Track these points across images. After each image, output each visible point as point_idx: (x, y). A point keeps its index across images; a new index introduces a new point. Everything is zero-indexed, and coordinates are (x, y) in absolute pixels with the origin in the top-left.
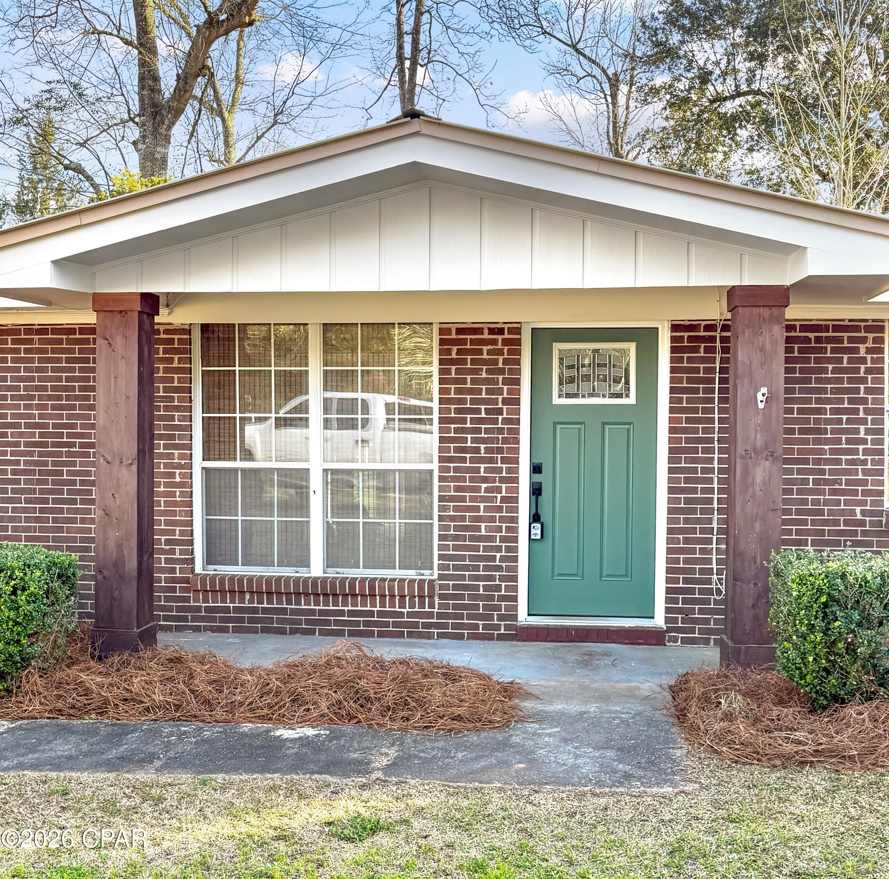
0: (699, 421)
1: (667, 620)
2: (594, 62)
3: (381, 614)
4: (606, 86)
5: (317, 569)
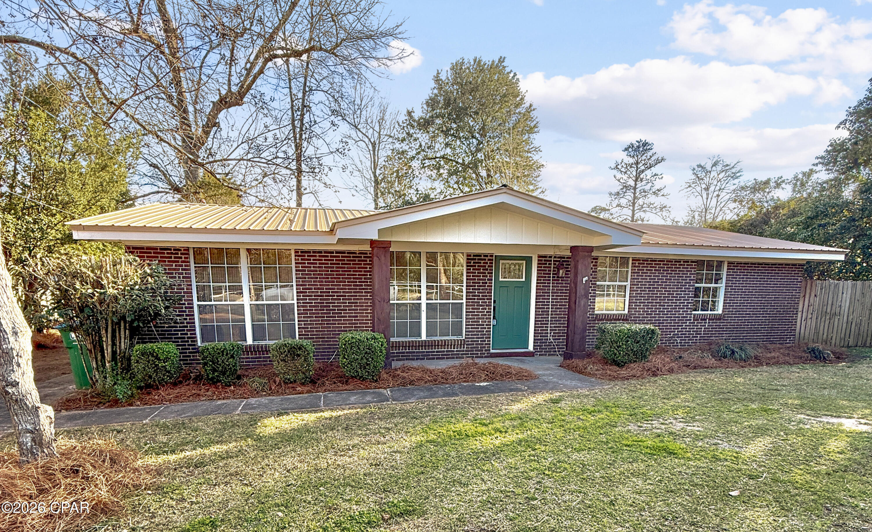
0: (546, 286)
1: (534, 349)
2: (365, 135)
3: (447, 351)
4: (370, 147)
5: (424, 337)
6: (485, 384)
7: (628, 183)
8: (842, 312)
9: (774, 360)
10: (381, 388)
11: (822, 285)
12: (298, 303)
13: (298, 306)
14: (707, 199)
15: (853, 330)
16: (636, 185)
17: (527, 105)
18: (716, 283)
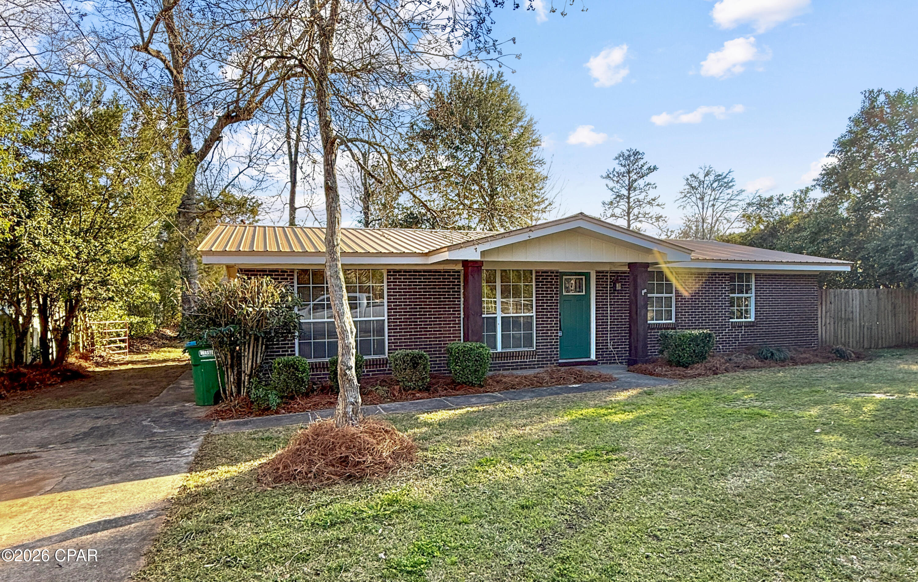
0: (604, 299)
1: (596, 358)
3: (520, 362)
5: (499, 350)
6: (577, 386)
7: (622, 193)
8: (854, 318)
9: (807, 361)
10: (489, 392)
11: (835, 292)
12: (388, 319)
13: (388, 322)
14: (703, 208)
15: (865, 333)
16: (629, 194)
17: (527, 119)
18: (747, 293)
